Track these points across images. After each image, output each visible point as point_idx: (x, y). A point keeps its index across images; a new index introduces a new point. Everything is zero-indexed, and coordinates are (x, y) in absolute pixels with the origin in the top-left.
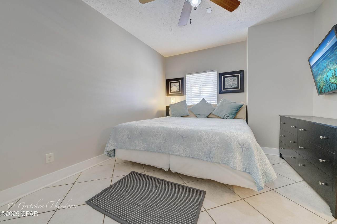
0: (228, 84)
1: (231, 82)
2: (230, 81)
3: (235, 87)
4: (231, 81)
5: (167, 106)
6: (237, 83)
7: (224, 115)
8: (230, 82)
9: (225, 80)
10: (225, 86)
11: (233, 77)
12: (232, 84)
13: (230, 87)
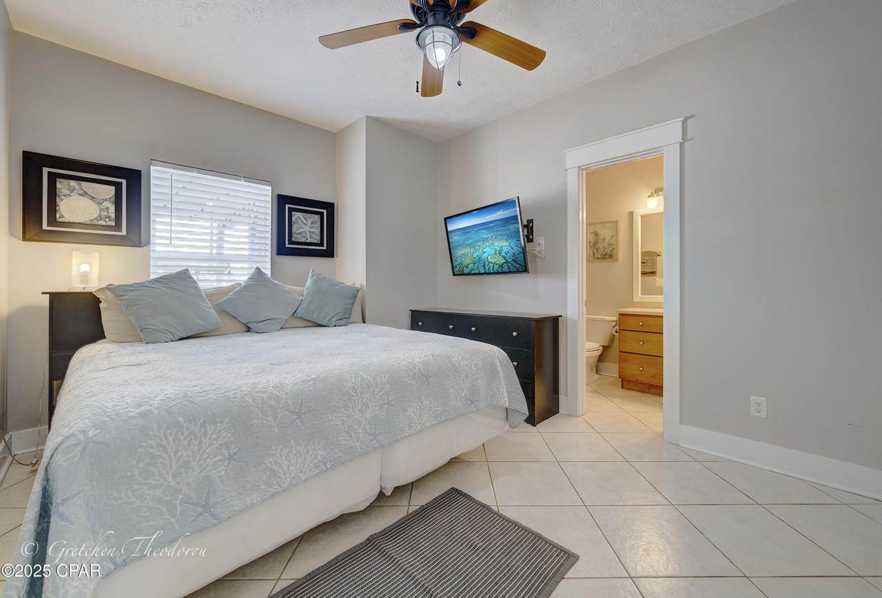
0: (299, 231)
1: (306, 227)
2: (305, 223)
3: (315, 242)
4: (306, 225)
5: (51, 294)
6: (318, 231)
7: (331, 319)
8: (304, 225)
9: (294, 218)
10: (294, 235)
11: (310, 215)
12: (308, 232)
13: (303, 240)
